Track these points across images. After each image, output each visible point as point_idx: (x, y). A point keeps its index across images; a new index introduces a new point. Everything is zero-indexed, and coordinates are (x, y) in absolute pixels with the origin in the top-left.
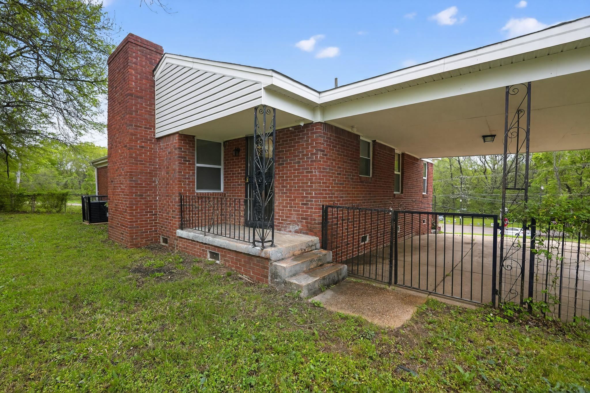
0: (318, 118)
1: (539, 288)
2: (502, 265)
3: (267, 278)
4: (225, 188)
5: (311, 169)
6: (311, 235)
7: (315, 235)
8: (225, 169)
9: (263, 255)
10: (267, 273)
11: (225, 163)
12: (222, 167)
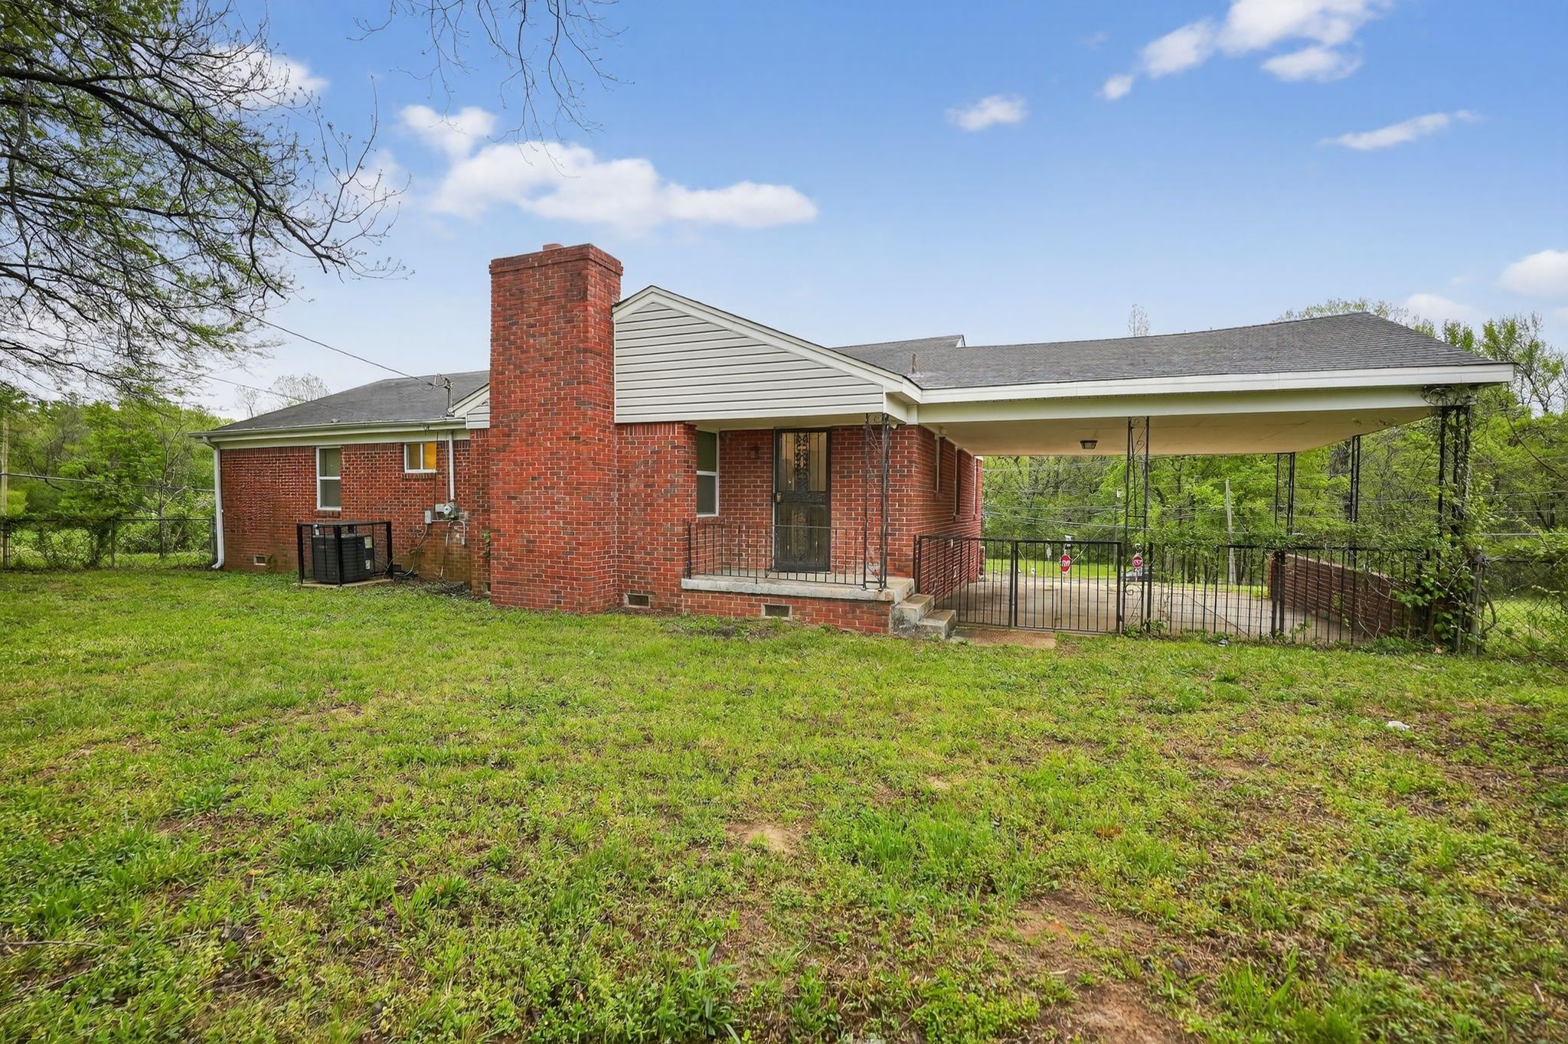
0: (913, 419)
1: (1155, 606)
2: (1125, 591)
3: (887, 625)
4: (721, 509)
5: (901, 486)
6: (901, 576)
7: (907, 575)
8: (720, 477)
9: (882, 598)
10: (886, 621)
11: (721, 468)
12: (716, 474)
